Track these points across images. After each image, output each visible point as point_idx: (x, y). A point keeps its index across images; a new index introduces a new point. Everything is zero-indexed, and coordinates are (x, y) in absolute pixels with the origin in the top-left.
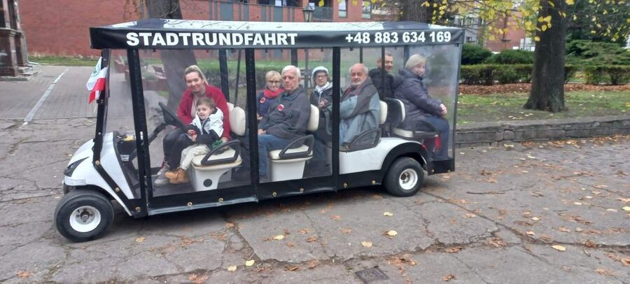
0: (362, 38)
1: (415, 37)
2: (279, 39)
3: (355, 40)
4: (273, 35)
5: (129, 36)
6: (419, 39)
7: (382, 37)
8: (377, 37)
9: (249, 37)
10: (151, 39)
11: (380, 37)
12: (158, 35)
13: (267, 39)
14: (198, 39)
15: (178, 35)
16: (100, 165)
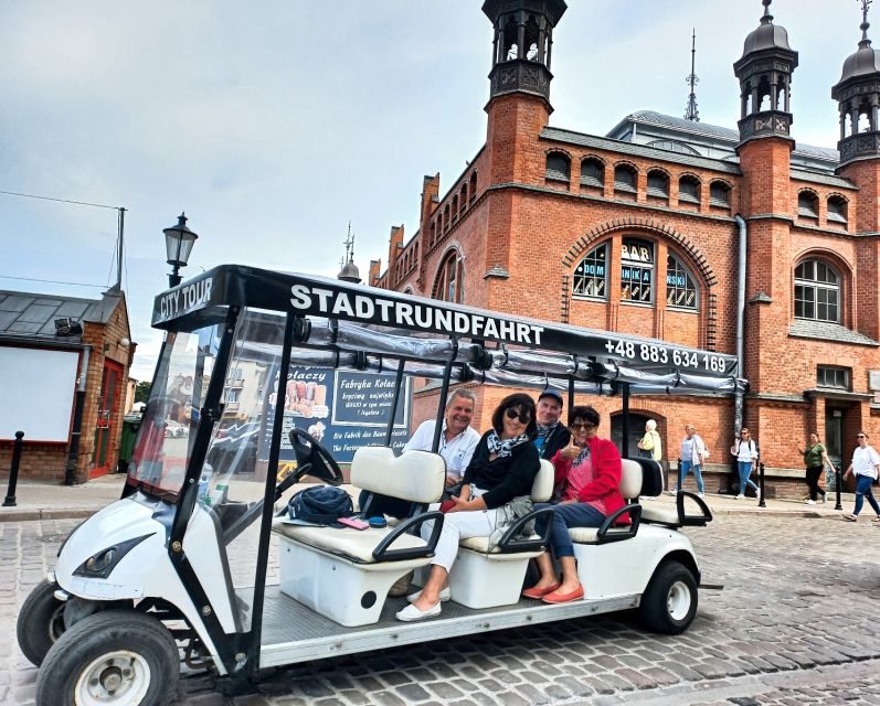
0: (625, 349)
1: (686, 358)
2: (520, 333)
3: (616, 350)
4: (512, 325)
5: (295, 290)
6: (692, 363)
7: (649, 353)
8: (643, 352)
9: (479, 322)
10: (331, 302)
11: (646, 352)
12: (342, 297)
13: (504, 329)
14: (404, 313)
15: (374, 302)
16: (182, 552)
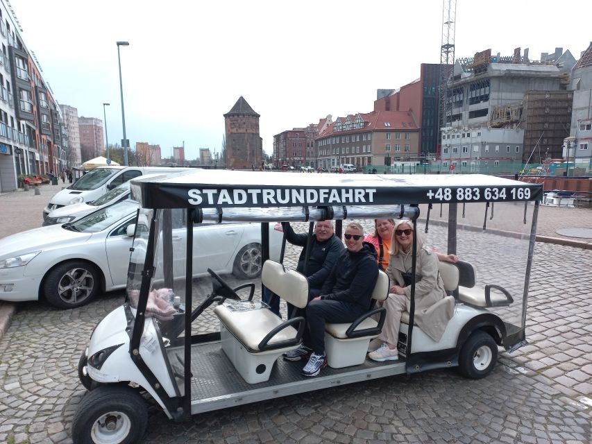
0: (443, 194)
1: (496, 193)
2: (357, 196)
3: (437, 196)
4: (351, 191)
5: (190, 193)
6: (501, 196)
7: (464, 193)
8: (459, 194)
9: (325, 193)
10: (216, 197)
11: (462, 194)
12: (224, 192)
13: (344, 195)
14: (269, 196)
15: (247, 192)
16: (139, 355)
